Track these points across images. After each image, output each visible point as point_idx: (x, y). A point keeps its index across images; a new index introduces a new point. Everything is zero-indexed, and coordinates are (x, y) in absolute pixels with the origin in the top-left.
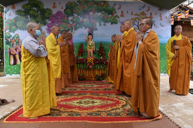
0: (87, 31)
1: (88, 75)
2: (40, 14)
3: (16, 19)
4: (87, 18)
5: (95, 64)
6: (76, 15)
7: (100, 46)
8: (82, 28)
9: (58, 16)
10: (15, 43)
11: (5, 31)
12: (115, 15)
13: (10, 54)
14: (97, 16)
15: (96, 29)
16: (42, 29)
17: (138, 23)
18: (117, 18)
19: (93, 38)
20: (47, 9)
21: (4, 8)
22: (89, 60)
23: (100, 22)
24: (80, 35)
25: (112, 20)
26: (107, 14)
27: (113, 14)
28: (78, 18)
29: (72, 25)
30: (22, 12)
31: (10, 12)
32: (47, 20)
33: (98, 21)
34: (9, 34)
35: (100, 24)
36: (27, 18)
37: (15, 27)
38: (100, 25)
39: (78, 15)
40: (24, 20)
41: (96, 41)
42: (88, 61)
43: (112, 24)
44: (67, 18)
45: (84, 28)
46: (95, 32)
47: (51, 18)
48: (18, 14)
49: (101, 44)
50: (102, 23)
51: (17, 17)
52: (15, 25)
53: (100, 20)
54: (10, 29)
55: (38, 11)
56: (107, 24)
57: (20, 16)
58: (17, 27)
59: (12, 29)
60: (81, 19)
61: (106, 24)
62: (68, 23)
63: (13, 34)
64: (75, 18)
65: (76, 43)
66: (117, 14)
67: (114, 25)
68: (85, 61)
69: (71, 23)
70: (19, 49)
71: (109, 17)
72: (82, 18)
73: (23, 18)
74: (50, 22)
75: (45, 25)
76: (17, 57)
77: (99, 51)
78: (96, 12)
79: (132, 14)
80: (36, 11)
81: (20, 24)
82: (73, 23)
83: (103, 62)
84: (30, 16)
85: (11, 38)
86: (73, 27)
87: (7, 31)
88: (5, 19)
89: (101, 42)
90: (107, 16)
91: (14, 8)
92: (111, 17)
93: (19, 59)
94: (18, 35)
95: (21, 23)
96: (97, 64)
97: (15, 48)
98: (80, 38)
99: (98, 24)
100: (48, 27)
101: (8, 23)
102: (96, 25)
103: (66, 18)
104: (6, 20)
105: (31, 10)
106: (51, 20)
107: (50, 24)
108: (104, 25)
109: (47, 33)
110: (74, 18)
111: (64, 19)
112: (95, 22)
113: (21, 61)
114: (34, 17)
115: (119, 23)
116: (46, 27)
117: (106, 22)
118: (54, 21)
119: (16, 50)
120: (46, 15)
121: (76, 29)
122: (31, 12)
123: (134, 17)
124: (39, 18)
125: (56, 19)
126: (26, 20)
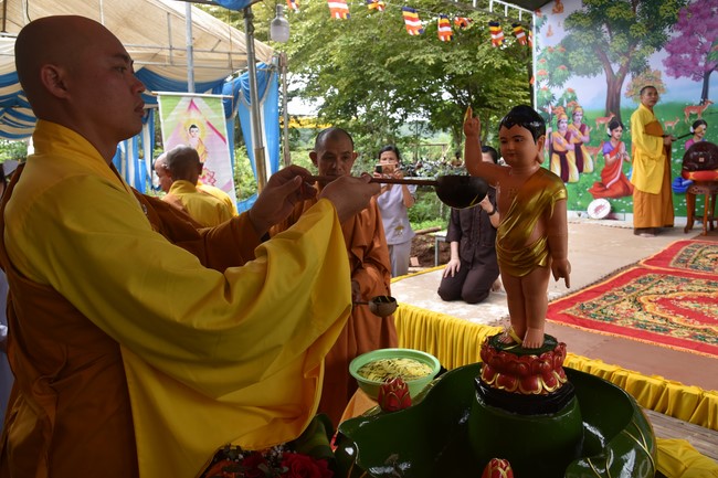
2: (643, 13)
3: (567, 45)
9: (711, 5)
10: (564, 117)
11: (538, 83)
13: (552, 151)
16: (650, 64)
21: (534, 16)
30: (584, 16)
31: (550, 27)
32: (667, 30)
34: (548, 91)
36: (599, 35)
37: (563, 69)
40: (589, 44)
47: (681, 20)
51: (569, 39)
52: (565, 62)
54: (550, 75)
55: (635, 4)
57: (576, 33)
58: (570, 69)
59: (555, 75)
63: (558, 92)
70: (575, 136)
73: (587, 38)
74: (677, 34)
75: (659, 49)
76: (571, 159)
80: (627, 7)
81: (578, 58)
84: (609, 26)
85: (554, 104)
87: (543, 84)
88: (538, 48)
91: (559, 10)
93: (577, 164)
94: (572, 91)
95: (581, 54)
97: (564, 132)
100: (672, 53)
101: (546, 58)
104: (539, 52)
105: (610, 6)
106: (681, 26)
107: (679, 40)
109: (668, 73)
113: (581, 169)
114: (621, 25)
116: (664, 54)
118: (692, 27)
119: (567, 137)
120: (661, 13)
122: (612, 12)
124: (639, 29)
125: (703, 17)
126: (595, 43)
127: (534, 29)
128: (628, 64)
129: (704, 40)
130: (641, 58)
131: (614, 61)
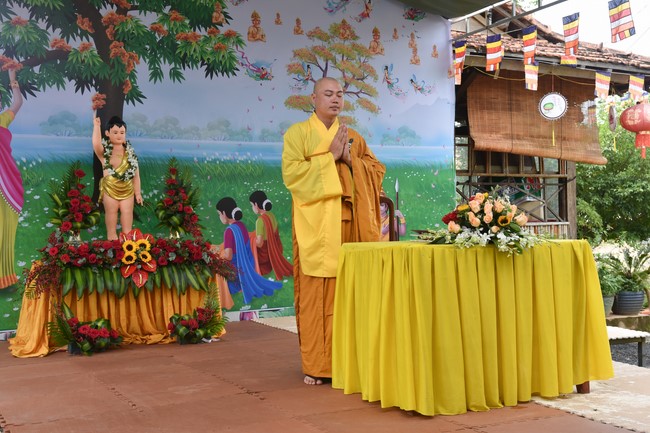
0: (91, 104)
1: (124, 324)
4: (84, 34)
5: (160, 267)
6: (22, 12)
8: (60, 83)
12: (223, 30)
14: (138, 26)
15: (136, 96)
17: (325, 72)
18: (230, 46)
22: (130, 248)
23: (153, 62)
24: (53, 122)
25: (212, 53)
26: (187, 22)
27: (214, 25)
28: (36, 28)
33: (143, 53)
35: (155, 68)
38: (156, 74)
39: (36, 11)
42: (127, 253)
43: (210, 71)
45: (71, 85)
49: (171, 171)
50: (166, 67)
53: (153, 50)
56: (186, 72)
60: (54, 34)
61: (182, 71)
64: (18, 27)
65: (29, 162)
66: (232, 26)
67: (220, 79)
68: (110, 254)
71: (196, 37)
72: (59, 30)
78: (134, 8)
79: (298, 31)
82: (8, 54)
83: (199, 254)
86: (12, 74)
89: (172, 159)
90: (189, 32)
92: (207, 40)
96: (170, 264)
98: (53, 137)
99: (142, 69)
102: (133, 76)
108: (175, 74)
110: (10, 27)
112: (131, 57)
115: (243, 70)
117: (184, 61)
121: (27, 88)
123: (305, 43)
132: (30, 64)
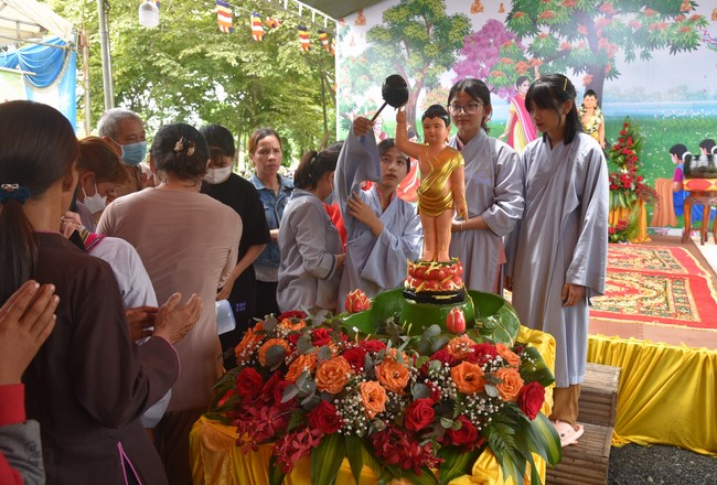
0: (583, 82)
2: (435, 35)
3: (368, 56)
4: (582, 36)
6: (545, 30)
7: (623, 133)
8: (564, 70)
9: (489, 37)
11: (341, 90)
12: (689, 16)
14: (619, 25)
15: (614, 73)
16: (441, 82)
18: (694, 27)
19: (599, 104)
20: (454, 17)
21: (337, 24)
23: (629, 48)
25: (677, 35)
26: (659, 15)
27: (681, 13)
28: (552, 38)
29: (532, 62)
30: (385, 32)
31: (353, 37)
32: (455, 53)
33: (621, 44)
34: (350, 98)
35: (630, 53)
36: (398, 50)
37: (365, 79)
38: (630, 57)
39: (554, 28)
40: (389, 58)
41: (610, 113)
43: (674, 49)
44: (516, 41)
45: (570, 71)
46: (608, 84)
47: (466, 46)
48: (374, 39)
49: (626, 125)
50: (638, 51)
51: (370, 51)
52: (366, 72)
53: (629, 40)
54: (353, 84)
55: (428, 26)
56: (654, 53)
57: (377, 46)
58: (371, 79)
59: (357, 83)
60: (563, 40)
61: (650, 52)
62: (519, 57)
63: (359, 100)
64: (542, 39)
66: (698, 11)
67: (682, 54)
69: (529, 57)
71: (664, 25)
72: (566, 37)
73: (387, 52)
74: (463, 58)
75: (449, 69)
77: (617, 148)
78: (618, 13)
80: (422, 28)
81: (379, 69)
82: (535, 57)
83: (628, 184)
84: (406, 43)
85: (355, 111)
86: (536, 69)
87: (347, 91)
88: (341, 56)
89: (628, 117)
90: (659, 22)
91: (362, 22)
92: (674, 26)
94: (372, 101)
95: (381, 67)
99: (620, 55)
100: (459, 74)
101: (348, 66)
102: (612, 60)
103: (513, 40)
104: (343, 60)
105: (408, 25)
106: (467, 51)
107: (465, 63)
108: (646, 55)
110: (538, 40)
111: (506, 46)
112: (613, 47)
114: (417, 44)
115: (704, 45)
116: (452, 74)
117: (653, 44)
118: (475, 54)
120: (451, 38)
122: (409, 31)
124: (432, 49)
125: (483, 46)
126: (394, 57)
127: (337, 37)
128: (422, 79)
129: (484, 66)
130: (434, 76)
131: (411, 76)
132: (547, 61)
